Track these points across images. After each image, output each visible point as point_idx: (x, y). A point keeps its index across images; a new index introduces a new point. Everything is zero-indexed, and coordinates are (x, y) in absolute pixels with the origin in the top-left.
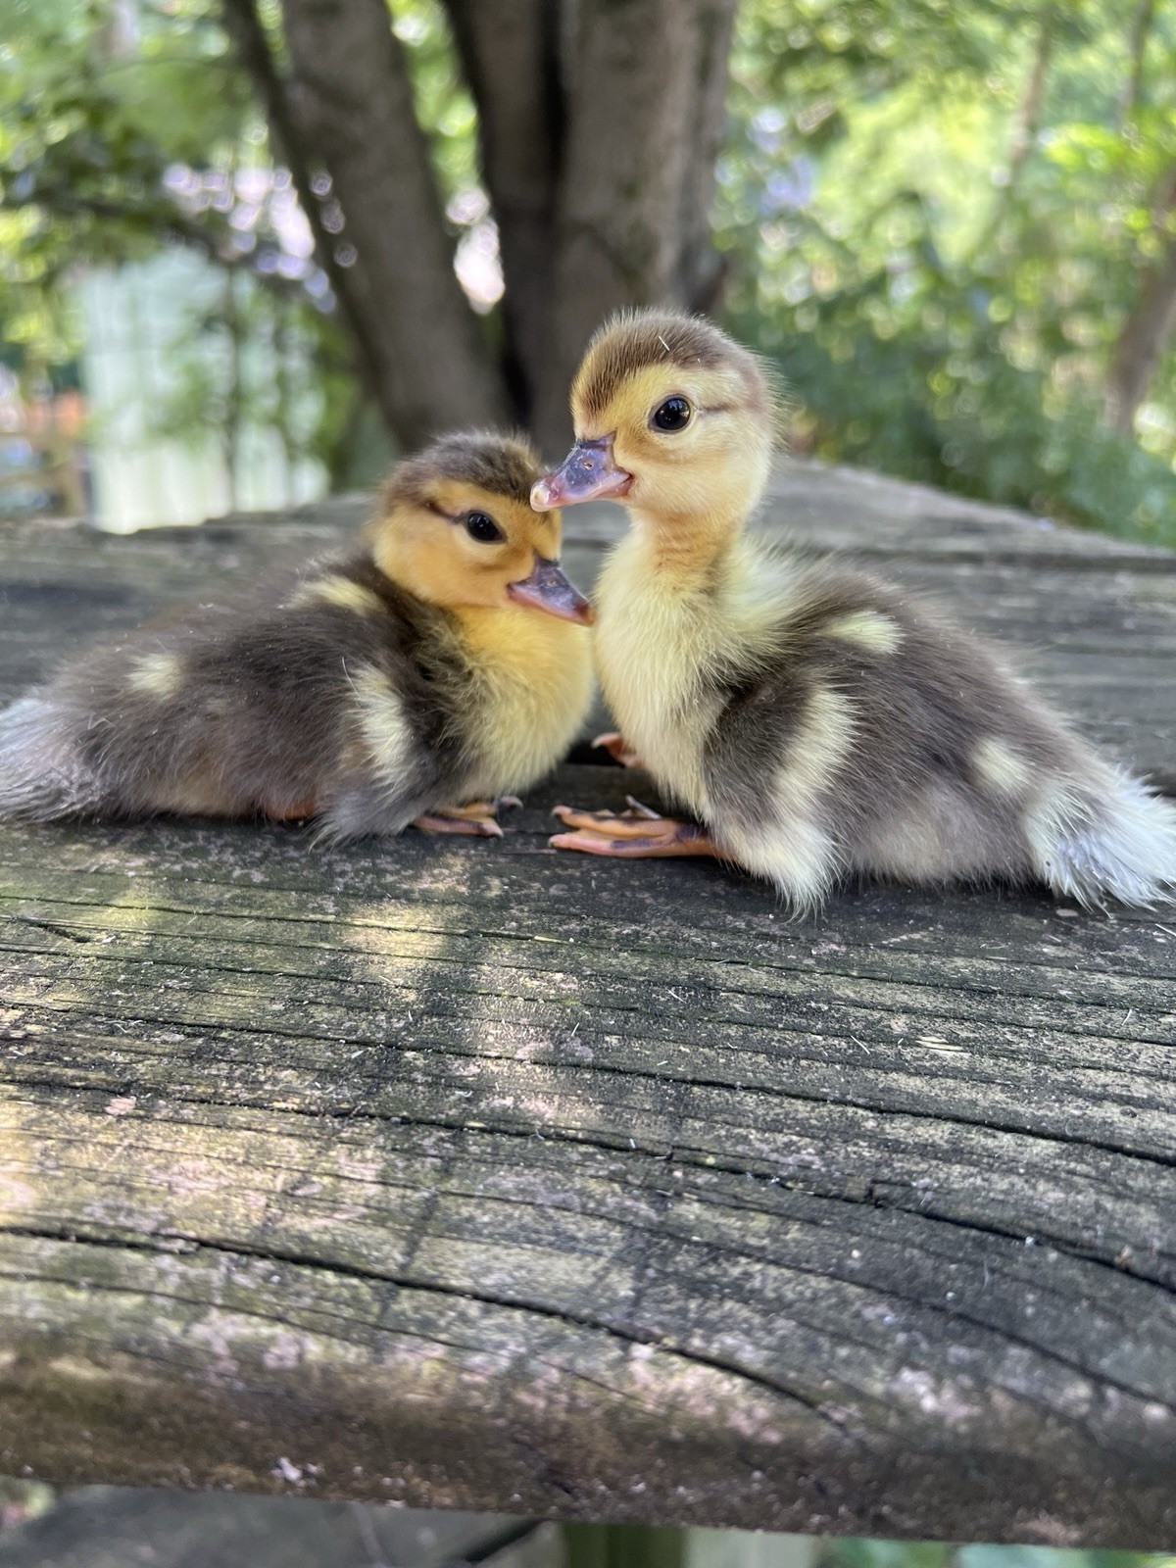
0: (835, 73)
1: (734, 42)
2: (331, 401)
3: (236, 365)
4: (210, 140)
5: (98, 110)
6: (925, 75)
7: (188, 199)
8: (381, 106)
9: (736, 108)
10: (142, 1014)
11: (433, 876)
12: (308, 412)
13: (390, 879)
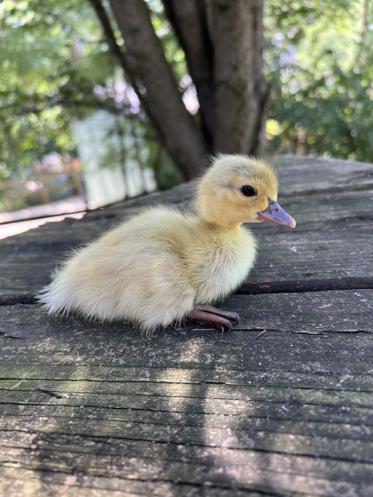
0: (298, 18)
1: (264, 14)
2: (152, 150)
3: (122, 143)
4: (106, 76)
5: (72, 74)
6: (328, 13)
7: (101, 95)
8: (155, 57)
9: (267, 35)
10: (80, 432)
11: (185, 355)
12: (145, 153)
13: (169, 358)
